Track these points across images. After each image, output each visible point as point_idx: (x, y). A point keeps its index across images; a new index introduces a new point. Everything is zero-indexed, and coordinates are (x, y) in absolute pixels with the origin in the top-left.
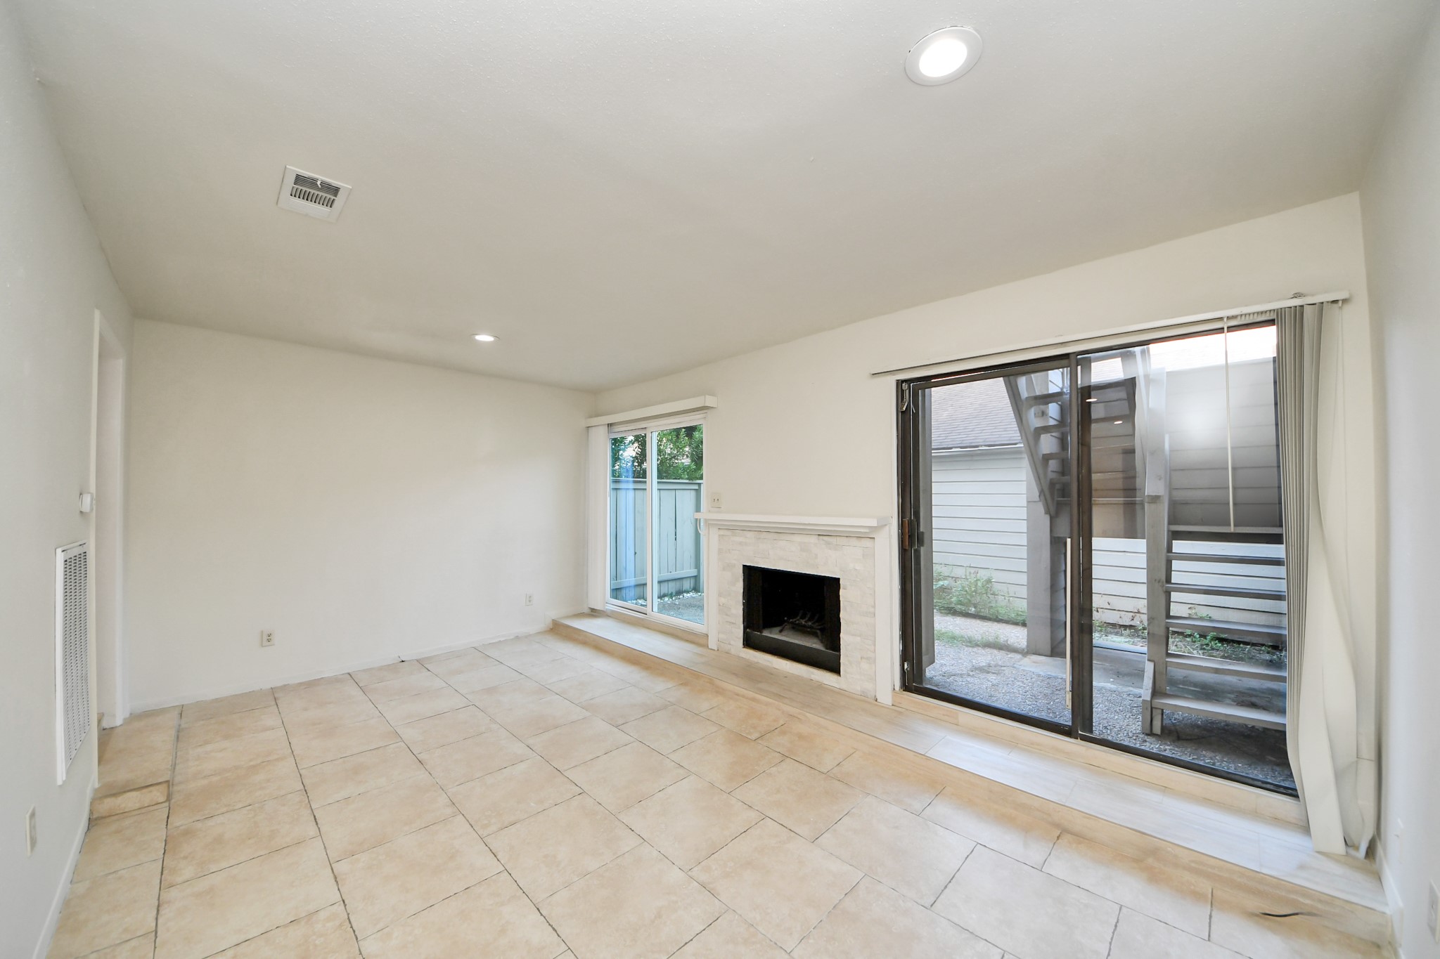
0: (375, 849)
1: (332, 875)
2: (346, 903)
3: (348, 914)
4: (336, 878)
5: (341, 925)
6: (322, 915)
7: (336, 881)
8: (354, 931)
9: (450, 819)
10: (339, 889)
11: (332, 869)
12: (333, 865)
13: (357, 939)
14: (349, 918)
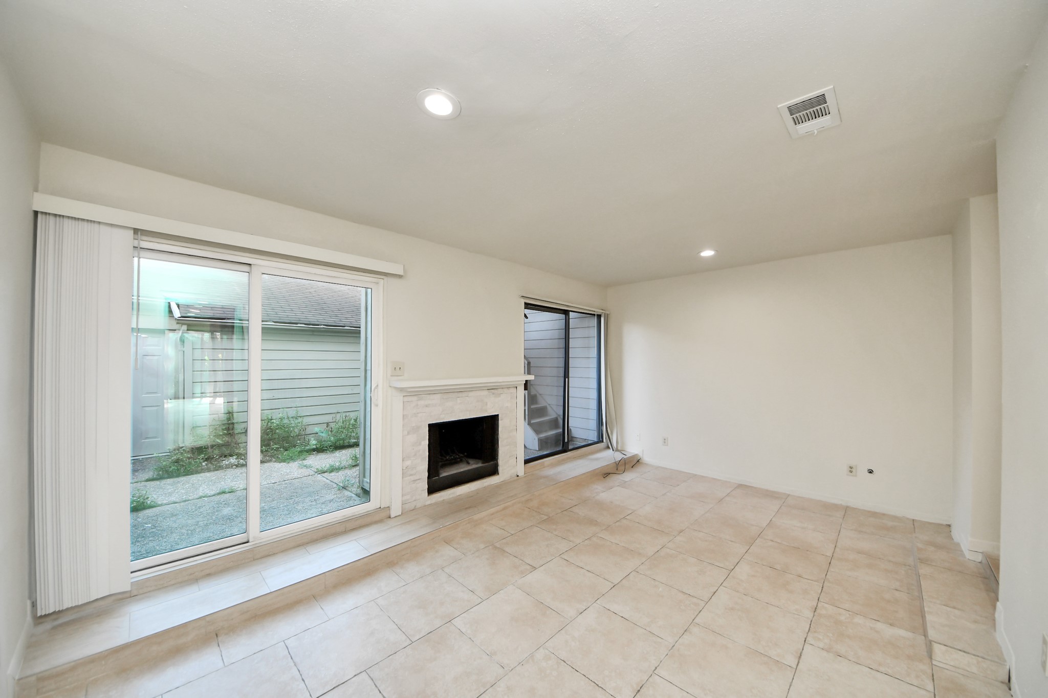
0: (762, 652)
1: (801, 661)
2: (804, 639)
3: (807, 633)
4: (800, 657)
5: (815, 632)
6: (821, 645)
7: (801, 655)
8: (810, 625)
9: (703, 625)
10: (803, 649)
11: (798, 665)
12: (795, 667)
13: (811, 621)
14: (809, 631)
